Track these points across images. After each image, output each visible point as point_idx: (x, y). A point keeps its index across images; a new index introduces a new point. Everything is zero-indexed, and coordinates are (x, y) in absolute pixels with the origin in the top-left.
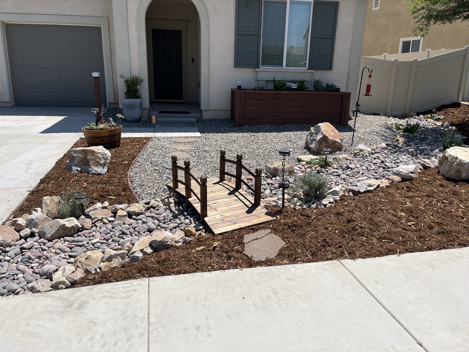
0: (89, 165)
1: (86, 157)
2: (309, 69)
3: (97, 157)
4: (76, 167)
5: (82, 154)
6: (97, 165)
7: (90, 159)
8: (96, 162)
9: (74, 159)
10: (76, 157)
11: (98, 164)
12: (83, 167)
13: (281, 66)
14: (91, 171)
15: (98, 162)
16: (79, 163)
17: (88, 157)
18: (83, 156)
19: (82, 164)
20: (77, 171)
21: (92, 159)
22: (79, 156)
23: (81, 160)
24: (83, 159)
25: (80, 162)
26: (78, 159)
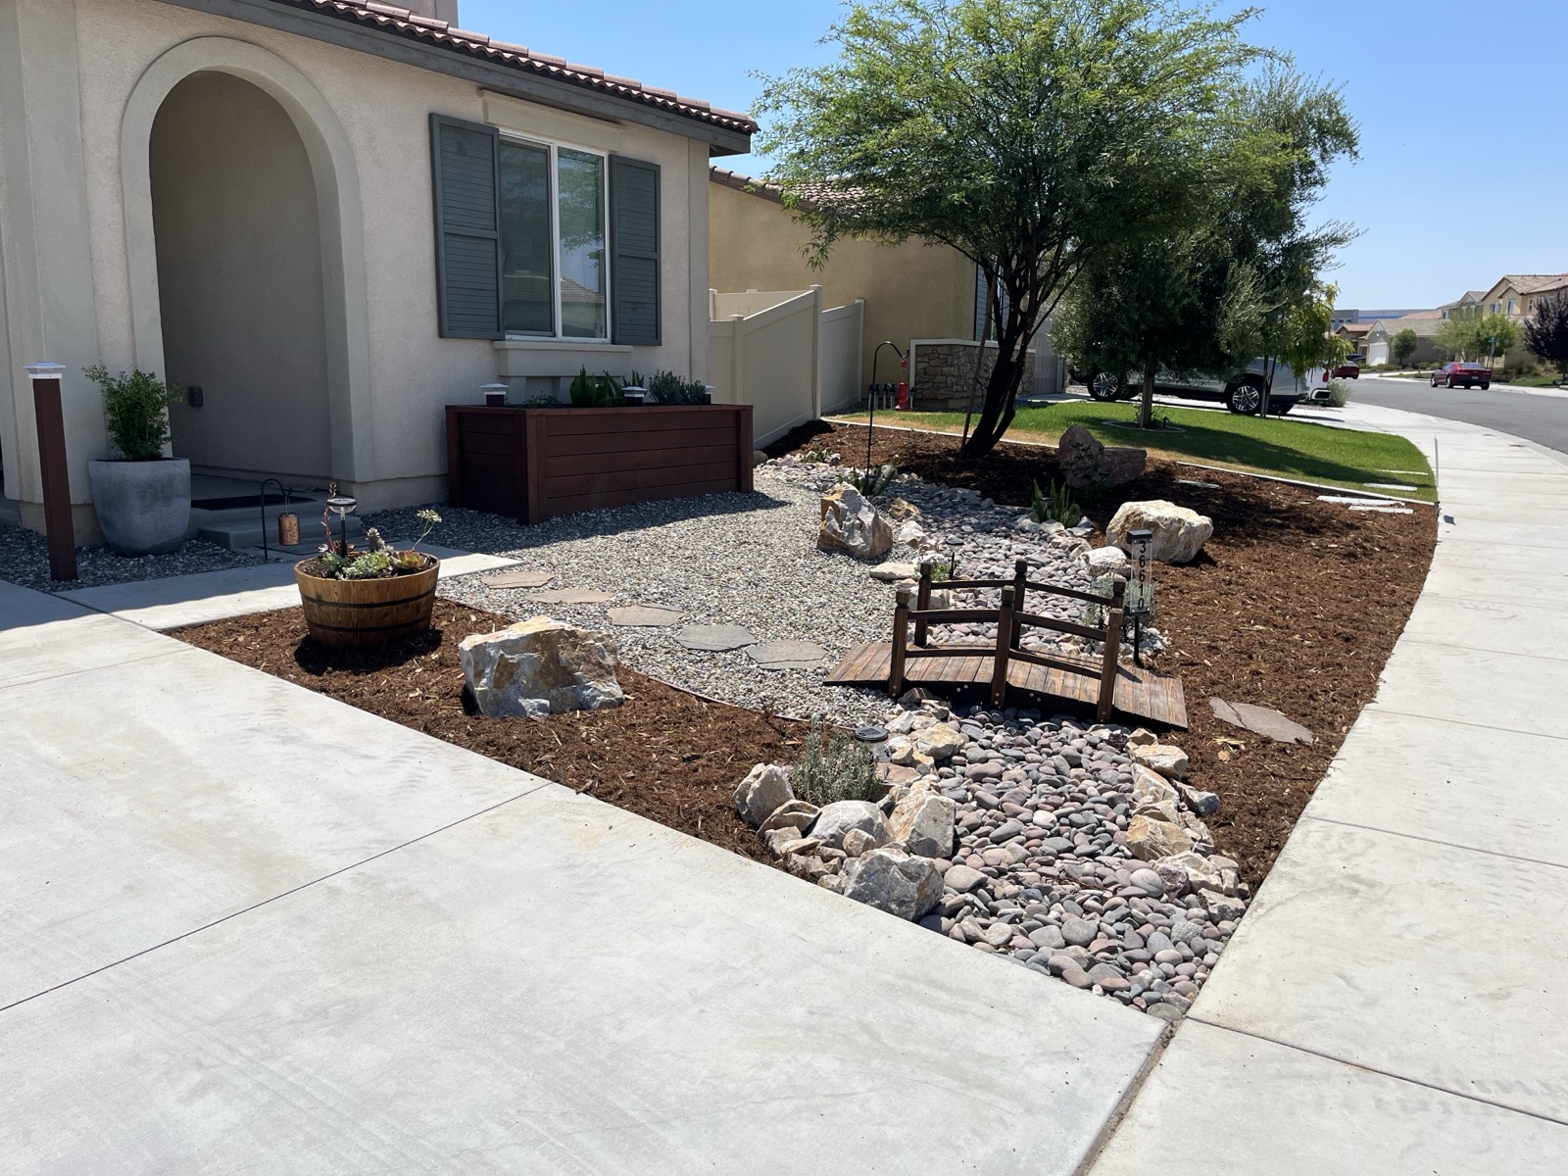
0: (576, 681)
1: (554, 659)
2: (613, 342)
3: (590, 649)
4: (531, 698)
5: (536, 651)
6: (601, 676)
7: (573, 659)
8: (594, 664)
9: (512, 674)
10: (518, 663)
11: (603, 671)
12: (554, 692)
13: (551, 334)
14: (594, 698)
15: (599, 664)
16: (535, 682)
17: (564, 655)
18: (543, 654)
19: (548, 683)
20: (539, 710)
21: (578, 657)
22: (529, 659)
23: (541, 671)
24: (545, 666)
25: (537, 677)
26: (526, 669)
